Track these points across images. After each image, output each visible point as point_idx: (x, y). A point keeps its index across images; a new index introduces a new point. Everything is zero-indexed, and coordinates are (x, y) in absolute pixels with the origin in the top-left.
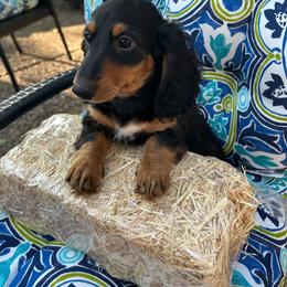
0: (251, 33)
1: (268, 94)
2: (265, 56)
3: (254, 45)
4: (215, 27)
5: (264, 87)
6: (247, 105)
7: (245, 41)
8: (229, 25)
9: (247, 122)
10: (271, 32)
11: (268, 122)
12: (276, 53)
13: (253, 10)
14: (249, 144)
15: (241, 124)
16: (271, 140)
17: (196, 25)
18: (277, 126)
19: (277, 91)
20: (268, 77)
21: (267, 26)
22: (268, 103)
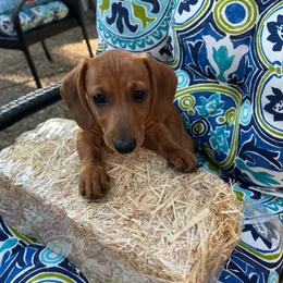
0: (254, 48)
1: (269, 108)
2: (266, 69)
3: (256, 58)
4: (218, 39)
5: (266, 101)
6: (249, 119)
7: (248, 54)
8: (232, 37)
9: (248, 136)
10: (273, 44)
11: (269, 138)
12: (276, 66)
13: (256, 22)
14: (249, 159)
15: (242, 138)
16: (271, 156)
17: (199, 37)
18: (278, 142)
19: (278, 105)
20: (268, 92)
21: (269, 39)
22: (269, 117)
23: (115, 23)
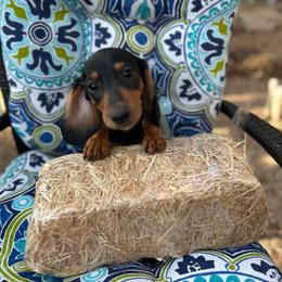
0: (159, 57)
1: (183, 95)
5: (179, 91)
7: (157, 64)
9: (174, 120)
11: (190, 114)
12: (182, 65)
16: (194, 125)
18: (195, 114)
19: (189, 90)
20: (180, 83)
22: (184, 101)
23: (39, 67)
